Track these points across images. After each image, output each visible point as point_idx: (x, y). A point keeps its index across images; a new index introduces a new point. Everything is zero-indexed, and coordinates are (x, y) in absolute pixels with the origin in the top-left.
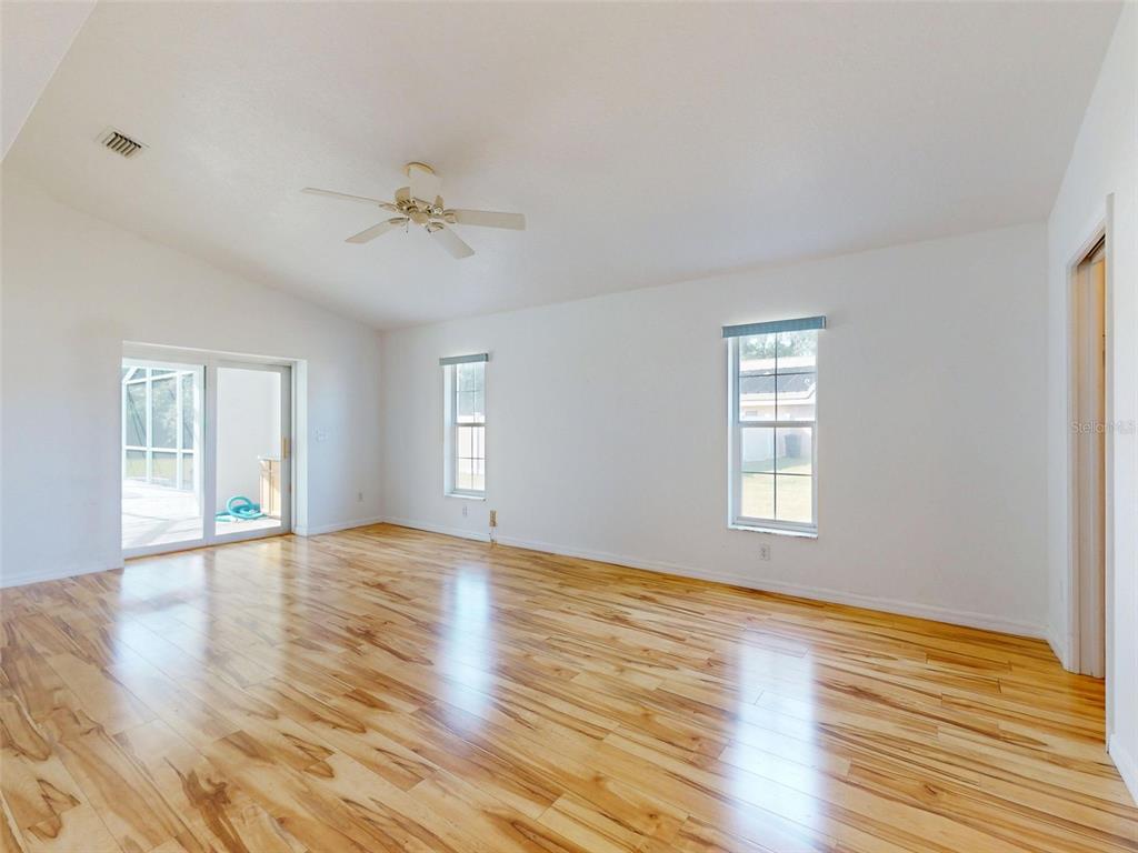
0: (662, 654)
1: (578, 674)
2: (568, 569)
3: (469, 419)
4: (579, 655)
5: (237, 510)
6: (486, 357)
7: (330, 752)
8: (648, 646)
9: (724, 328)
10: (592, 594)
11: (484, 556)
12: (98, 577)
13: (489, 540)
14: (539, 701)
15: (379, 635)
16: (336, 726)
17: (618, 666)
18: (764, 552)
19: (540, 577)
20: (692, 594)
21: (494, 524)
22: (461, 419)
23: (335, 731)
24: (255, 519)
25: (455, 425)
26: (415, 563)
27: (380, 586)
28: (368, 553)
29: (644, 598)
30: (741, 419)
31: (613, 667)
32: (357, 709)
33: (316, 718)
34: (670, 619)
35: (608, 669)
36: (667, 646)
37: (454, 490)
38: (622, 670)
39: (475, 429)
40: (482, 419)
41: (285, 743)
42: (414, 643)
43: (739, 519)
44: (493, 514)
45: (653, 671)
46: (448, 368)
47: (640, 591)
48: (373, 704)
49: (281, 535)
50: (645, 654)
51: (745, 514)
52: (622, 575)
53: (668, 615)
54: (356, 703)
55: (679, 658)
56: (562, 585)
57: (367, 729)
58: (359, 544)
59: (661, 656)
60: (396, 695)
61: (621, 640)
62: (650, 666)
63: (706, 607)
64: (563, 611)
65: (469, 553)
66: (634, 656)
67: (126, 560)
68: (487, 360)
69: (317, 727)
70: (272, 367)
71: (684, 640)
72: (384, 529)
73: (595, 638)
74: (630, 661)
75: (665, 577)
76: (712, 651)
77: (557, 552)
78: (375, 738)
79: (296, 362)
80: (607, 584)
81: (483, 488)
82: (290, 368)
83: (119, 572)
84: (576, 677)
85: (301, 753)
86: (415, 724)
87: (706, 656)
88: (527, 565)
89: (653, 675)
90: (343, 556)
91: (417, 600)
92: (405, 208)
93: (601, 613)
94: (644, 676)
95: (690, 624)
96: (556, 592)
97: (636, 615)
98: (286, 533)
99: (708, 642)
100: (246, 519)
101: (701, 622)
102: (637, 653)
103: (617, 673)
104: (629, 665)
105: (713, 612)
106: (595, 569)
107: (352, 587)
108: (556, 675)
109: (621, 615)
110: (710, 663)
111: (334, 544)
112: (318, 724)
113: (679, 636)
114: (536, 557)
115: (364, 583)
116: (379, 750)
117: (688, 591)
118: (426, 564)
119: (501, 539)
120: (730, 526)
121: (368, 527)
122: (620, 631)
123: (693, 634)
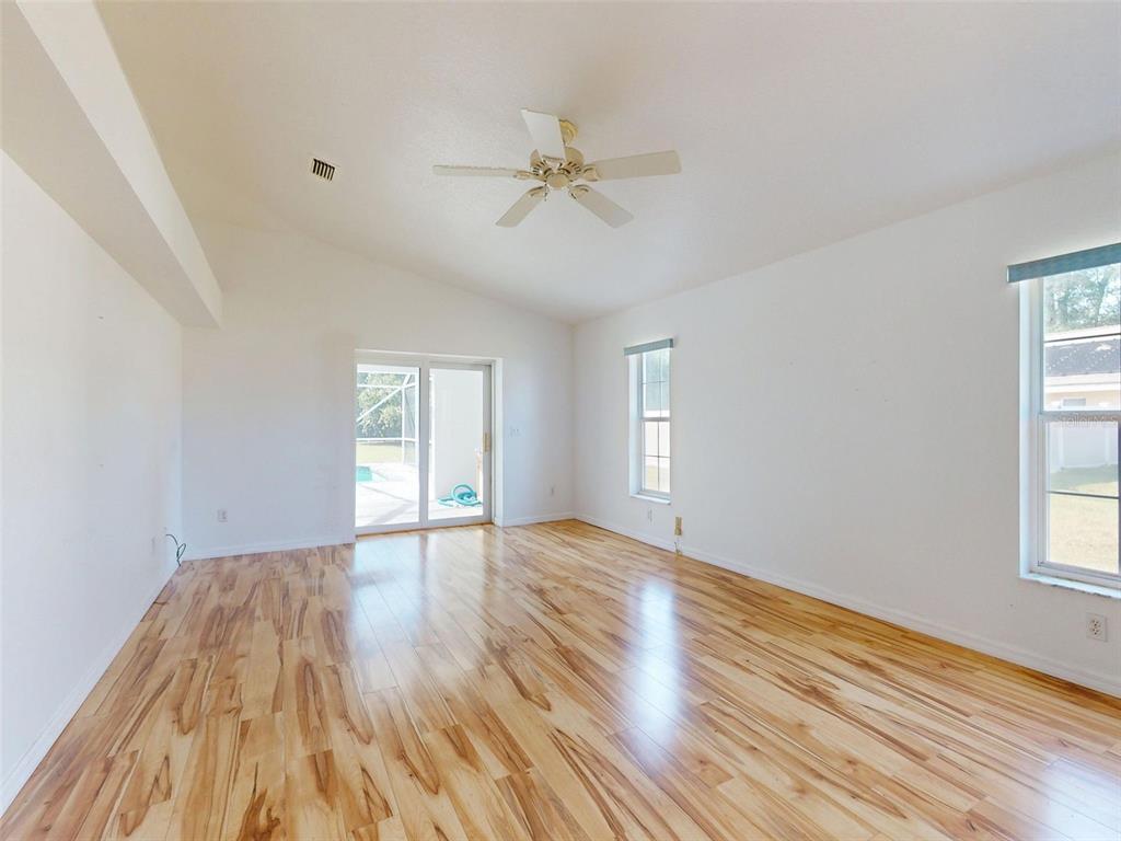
0: (881, 779)
1: (731, 777)
2: (762, 601)
3: (656, 414)
4: (739, 742)
5: (461, 497)
6: (671, 343)
7: (388, 811)
8: (855, 753)
9: (1011, 268)
10: (784, 644)
11: (662, 569)
12: (334, 549)
13: (674, 551)
14: (660, 812)
15: (513, 655)
16: (414, 774)
17: (800, 781)
18: (1095, 627)
19: (719, 606)
20: (949, 673)
21: (679, 532)
22: (648, 414)
23: (409, 782)
24: (473, 505)
25: (642, 419)
26: (585, 568)
27: (541, 592)
28: (546, 552)
29: (865, 665)
30: (1046, 408)
31: (788, 781)
32: (445, 752)
33: (402, 756)
34: (899, 710)
35: (779, 781)
36: (888, 762)
37: (641, 491)
38: (802, 790)
39: (661, 423)
40: (666, 414)
41: (356, 781)
42: (543, 674)
43: (1042, 566)
44: (679, 521)
45: (856, 807)
46: (633, 358)
47: (859, 650)
48: (464, 753)
49: (482, 524)
50: (849, 770)
51: (1052, 558)
52: (837, 621)
53: (901, 703)
54: (449, 746)
55: (912, 794)
56: (746, 623)
57: (442, 791)
58: (543, 540)
59: (877, 782)
60: (494, 747)
61: (813, 733)
62: (855, 796)
63: (979, 705)
64: (737, 664)
65: (647, 564)
66: (831, 769)
67: (357, 536)
68: (671, 346)
69: (397, 768)
70: (475, 366)
71: (923, 758)
72: (573, 526)
73: (772, 719)
74: (821, 777)
75: (905, 634)
76: (979, 795)
77: (753, 575)
78: (442, 807)
79: (495, 361)
80: (809, 632)
81: (668, 491)
82: (490, 366)
83: (349, 546)
84: (728, 784)
85: (363, 802)
86: (494, 800)
87: (963, 803)
88: (709, 587)
89: (854, 816)
90: (523, 552)
91: (570, 617)
92: (541, 172)
93: (789, 676)
94: (840, 813)
95: (941, 729)
96: (738, 634)
97: (848, 693)
98: (487, 523)
99: (971, 773)
100: (466, 505)
101: (961, 730)
102: (836, 765)
103: (795, 794)
104: (816, 783)
105: (988, 714)
106: (799, 605)
107: (515, 588)
108: (697, 771)
109: (821, 687)
110: (973, 822)
111: (520, 538)
112: (400, 764)
113: (916, 748)
114: (723, 578)
115: (529, 586)
116: (437, 829)
117: (943, 666)
118: (597, 572)
119: (689, 550)
120: (1024, 574)
121: (558, 523)
122: (813, 714)
123: (946, 752)
